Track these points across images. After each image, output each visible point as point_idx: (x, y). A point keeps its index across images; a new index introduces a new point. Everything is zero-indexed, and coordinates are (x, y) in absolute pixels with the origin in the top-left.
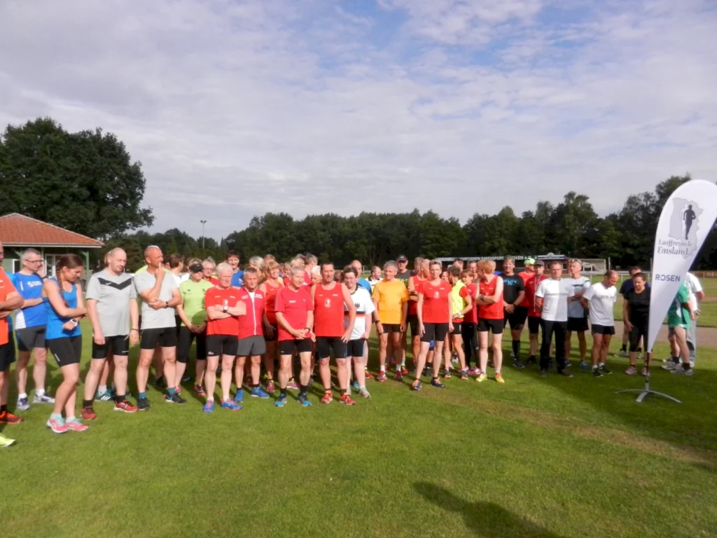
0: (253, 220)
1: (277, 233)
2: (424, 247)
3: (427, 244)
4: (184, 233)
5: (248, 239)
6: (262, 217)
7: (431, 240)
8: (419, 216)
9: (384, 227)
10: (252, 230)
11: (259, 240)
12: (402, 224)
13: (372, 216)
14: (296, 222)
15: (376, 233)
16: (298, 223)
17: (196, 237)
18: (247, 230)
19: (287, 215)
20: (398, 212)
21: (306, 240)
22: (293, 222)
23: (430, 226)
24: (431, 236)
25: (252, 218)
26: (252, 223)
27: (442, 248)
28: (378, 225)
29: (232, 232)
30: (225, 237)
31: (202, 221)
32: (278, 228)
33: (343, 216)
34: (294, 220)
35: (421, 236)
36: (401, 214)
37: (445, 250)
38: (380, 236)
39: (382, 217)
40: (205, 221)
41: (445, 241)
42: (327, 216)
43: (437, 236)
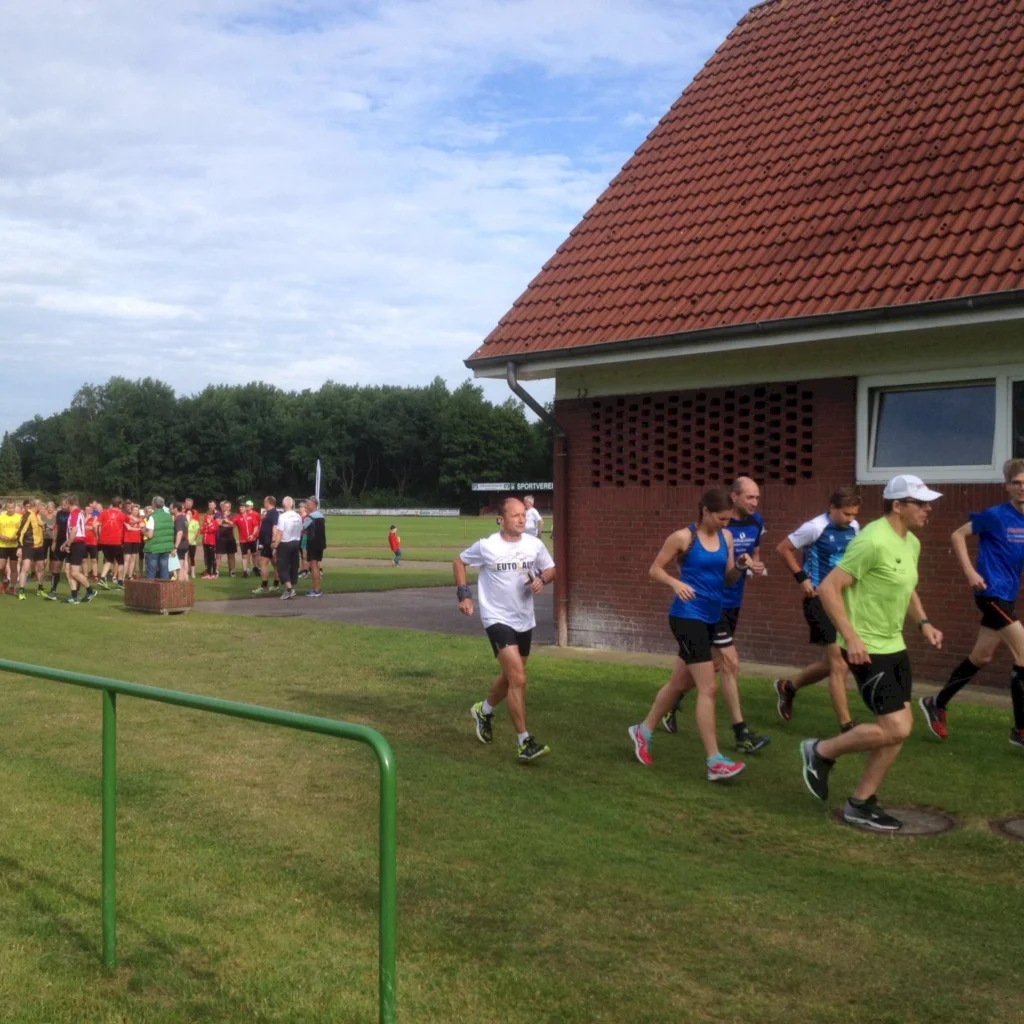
0: (81, 393)
1: (137, 424)
2: (450, 461)
3: (455, 455)
5: (69, 437)
6: (100, 387)
7: (464, 445)
8: (446, 394)
9: (371, 418)
10: (78, 414)
11: (93, 440)
12: (410, 412)
13: (344, 393)
14: (181, 400)
15: (354, 430)
16: (185, 402)
18: (66, 413)
20: (404, 386)
21: (203, 440)
22: (174, 401)
23: (463, 417)
24: (467, 438)
25: (80, 388)
26: (77, 399)
27: (484, 465)
28: (359, 414)
29: (30, 418)
30: (13, 429)
32: (138, 414)
33: (287, 390)
34: (177, 396)
35: (444, 437)
36: (409, 390)
37: (492, 469)
38: (363, 436)
39: (369, 394)
41: (491, 449)
42: (251, 388)
43: (476, 439)
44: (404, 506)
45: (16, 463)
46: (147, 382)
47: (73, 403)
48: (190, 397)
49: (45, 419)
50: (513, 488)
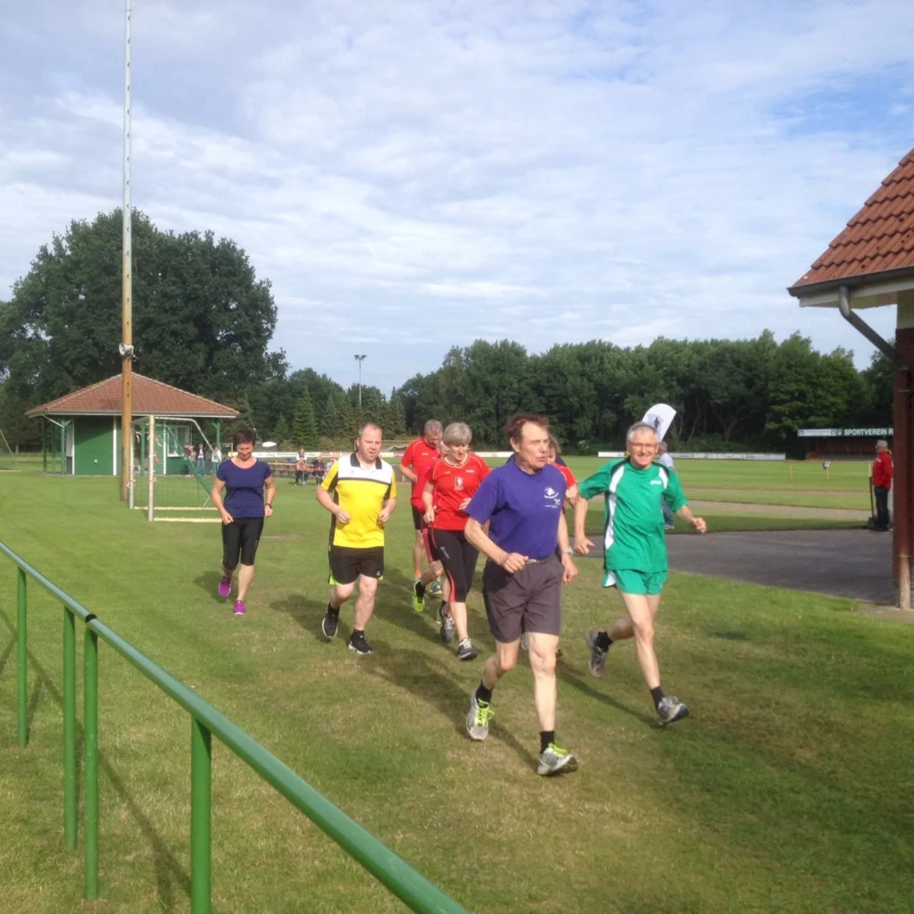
0: (450, 355)
1: (492, 380)
2: (776, 408)
3: (782, 402)
4: (324, 376)
5: (442, 391)
6: (467, 349)
7: (791, 393)
8: (774, 345)
9: (700, 369)
10: (449, 372)
11: (461, 392)
12: (738, 363)
13: (675, 347)
14: (531, 358)
15: (684, 381)
16: (535, 359)
17: (346, 386)
18: (440, 371)
19: (514, 344)
20: (733, 339)
21: (548, 392)
22: (526, 360)
23: (789, 367)
24: (792, 387)
25: (447, 351)
26: (447, 360)
27: (811, 412)
28: (688, 366)
30: (399, 386)
31: (357, 357)
32: (497, 370)
33: (623, 346)
34: (529, 354)
35: (771, 386)
36: (738, 343)
37: (819, 416)
38: (692, 386)
39: (698, 348)
40: (364, 357)
41: (819, 397)
42: (591, 345)
43: (803, 387)
44: (731, 451)
45: (401, 413)
46: (504, 344)
47: (444, 364)
48: (539, 355)
49: (424, 376)
50: (840, 434)
